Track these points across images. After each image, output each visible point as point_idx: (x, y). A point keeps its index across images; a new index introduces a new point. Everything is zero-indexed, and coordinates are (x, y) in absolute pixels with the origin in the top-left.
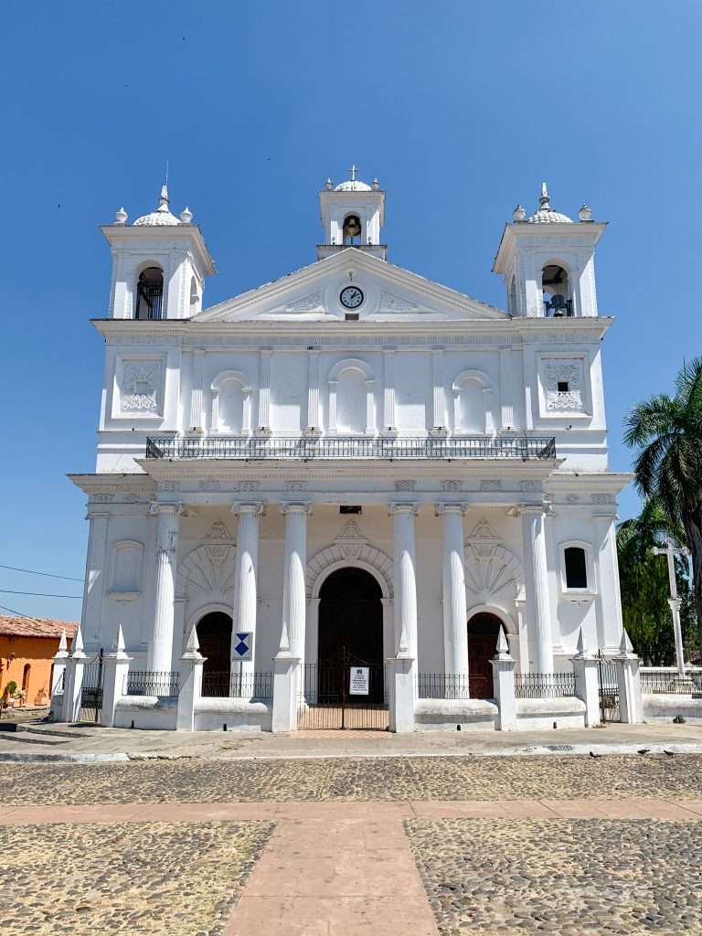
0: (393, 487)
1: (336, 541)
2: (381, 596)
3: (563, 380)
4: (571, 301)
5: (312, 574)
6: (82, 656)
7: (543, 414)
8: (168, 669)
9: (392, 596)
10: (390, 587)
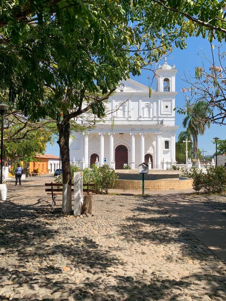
0: (130, 130)
1: (119, 140)
2: (128, 151)
3: (166, 105)
4: (169, 87)
5: (115, 145)
6: (75, 162)
7: (162, 113)
8: (88, 164)
9: (130, 150)
10: (129, 149)
